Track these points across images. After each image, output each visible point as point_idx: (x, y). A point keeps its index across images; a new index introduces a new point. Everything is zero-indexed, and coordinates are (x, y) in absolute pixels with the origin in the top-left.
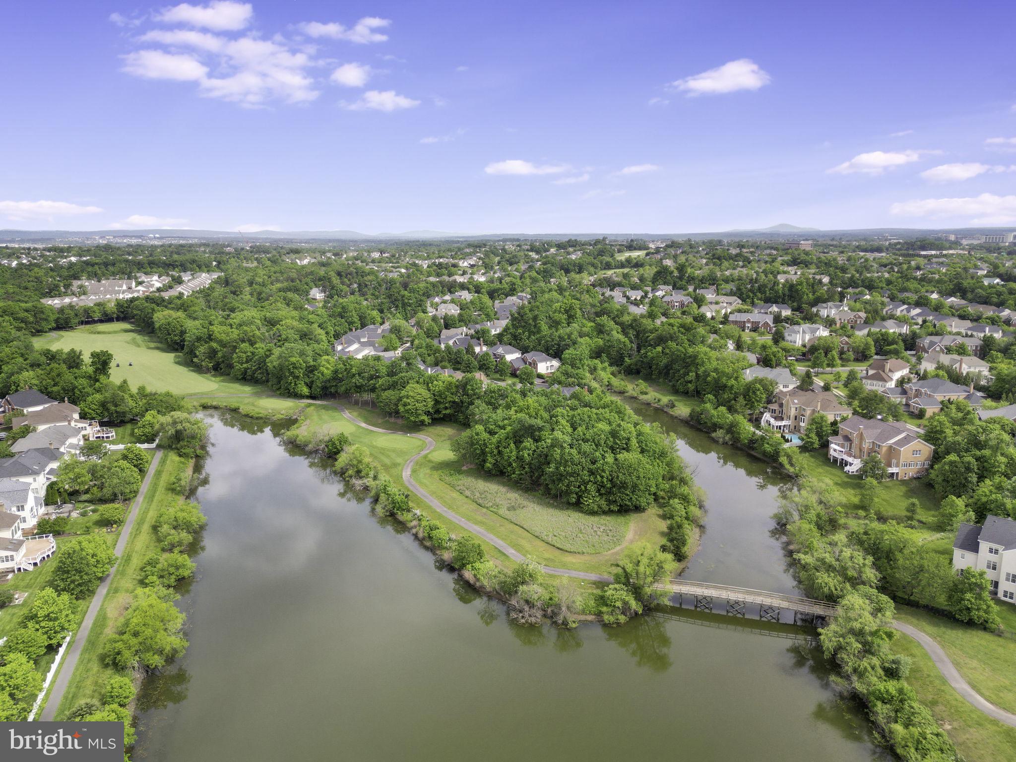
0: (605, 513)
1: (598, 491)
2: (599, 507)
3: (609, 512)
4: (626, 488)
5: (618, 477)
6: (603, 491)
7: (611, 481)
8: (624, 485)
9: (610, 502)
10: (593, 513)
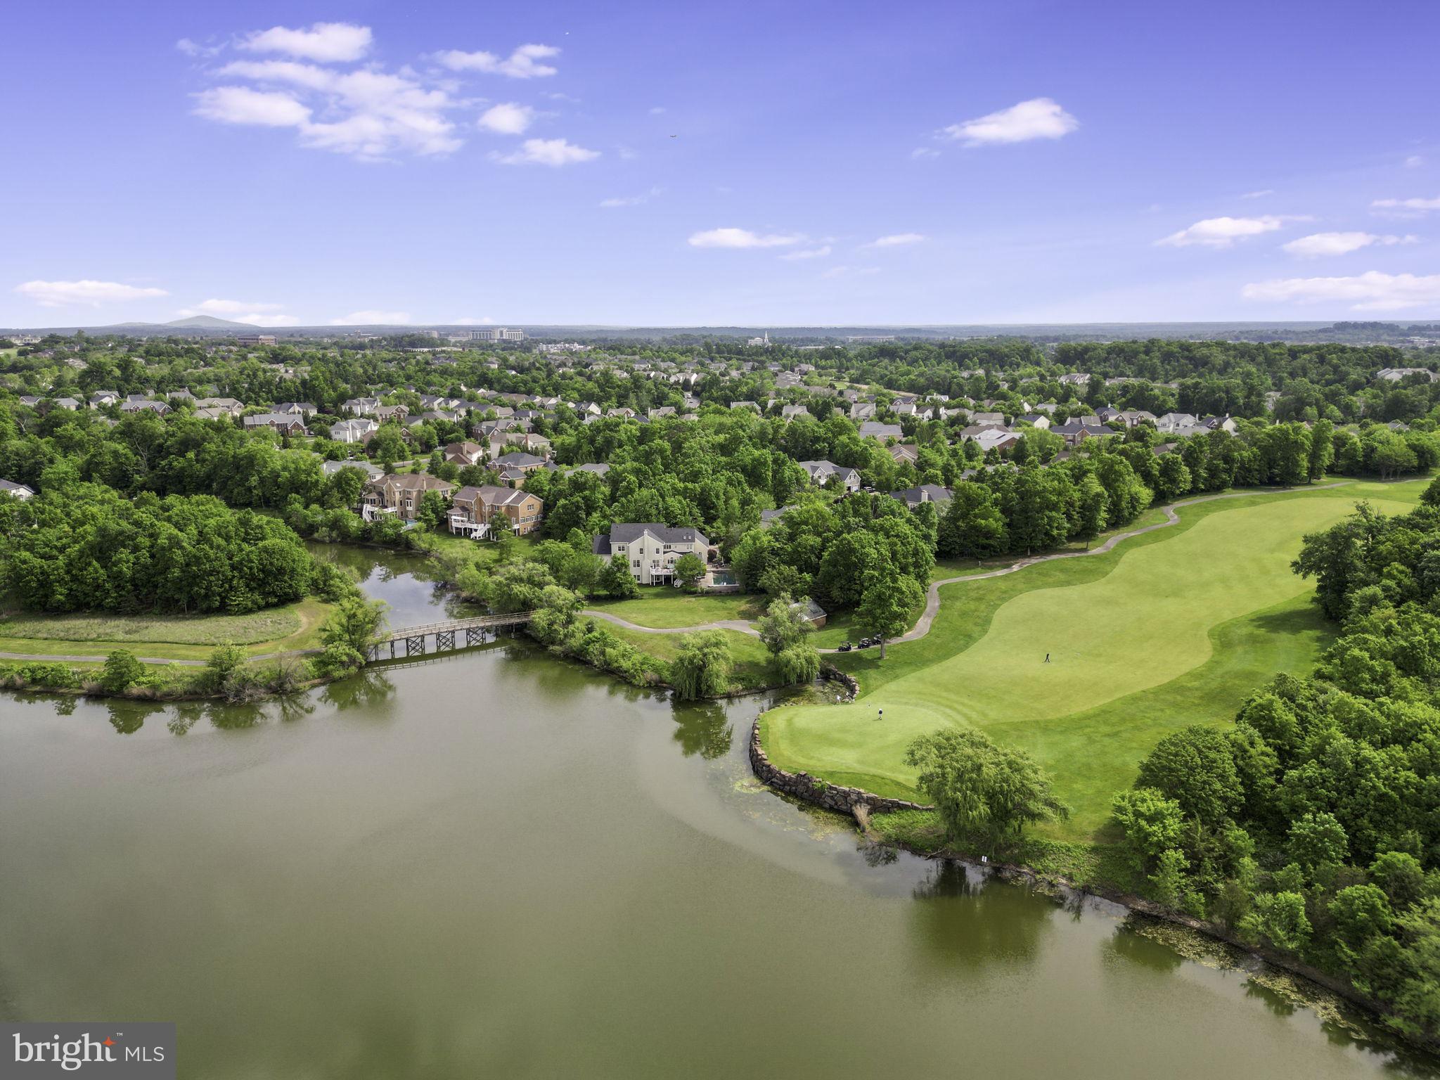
0: (260, 608)
1: (247, 586)
2: (254, 602)
3: (268, 606)
4: (284, 574)
5: (271, 564)
6: (253, 584)
7: (263, 571)
8: (281, 571)
9: (266, 595)
10: (247, 611)
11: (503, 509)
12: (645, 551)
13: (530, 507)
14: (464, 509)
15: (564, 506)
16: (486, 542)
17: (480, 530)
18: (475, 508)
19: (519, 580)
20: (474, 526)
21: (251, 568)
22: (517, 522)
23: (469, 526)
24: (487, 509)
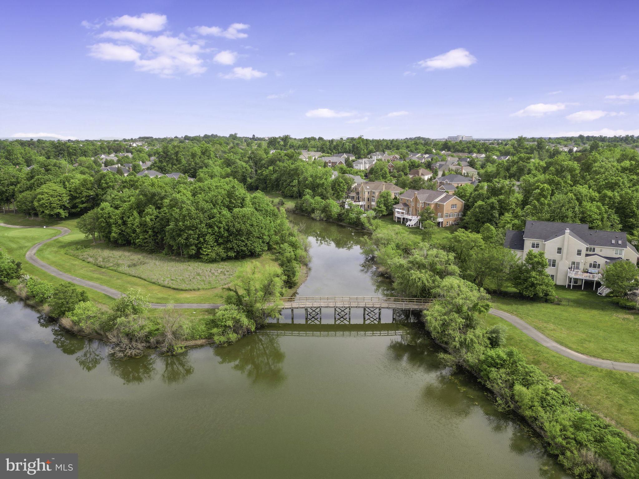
0: (223, 260)
1: (216, 241)
2: (217, 254)
3: (228, 259)
4: (241, 235)
5: (234, 226)
6: (221, 240)
7: (228, 230)
8: (239, 232)
9: (227, 250)
10: (213, 261)
11: (433, 206)
12: (564, 251)
13: (453, 206)
14: (405, 205)
15: (480, 207)
16: (415, 230)
17: (414, 220)
18: (413, 204)
19: (420, 266)
20: (409, 217)
21: (220, 228)
22: (442, 217)
23: (406, 216)
24: (420, 205)
